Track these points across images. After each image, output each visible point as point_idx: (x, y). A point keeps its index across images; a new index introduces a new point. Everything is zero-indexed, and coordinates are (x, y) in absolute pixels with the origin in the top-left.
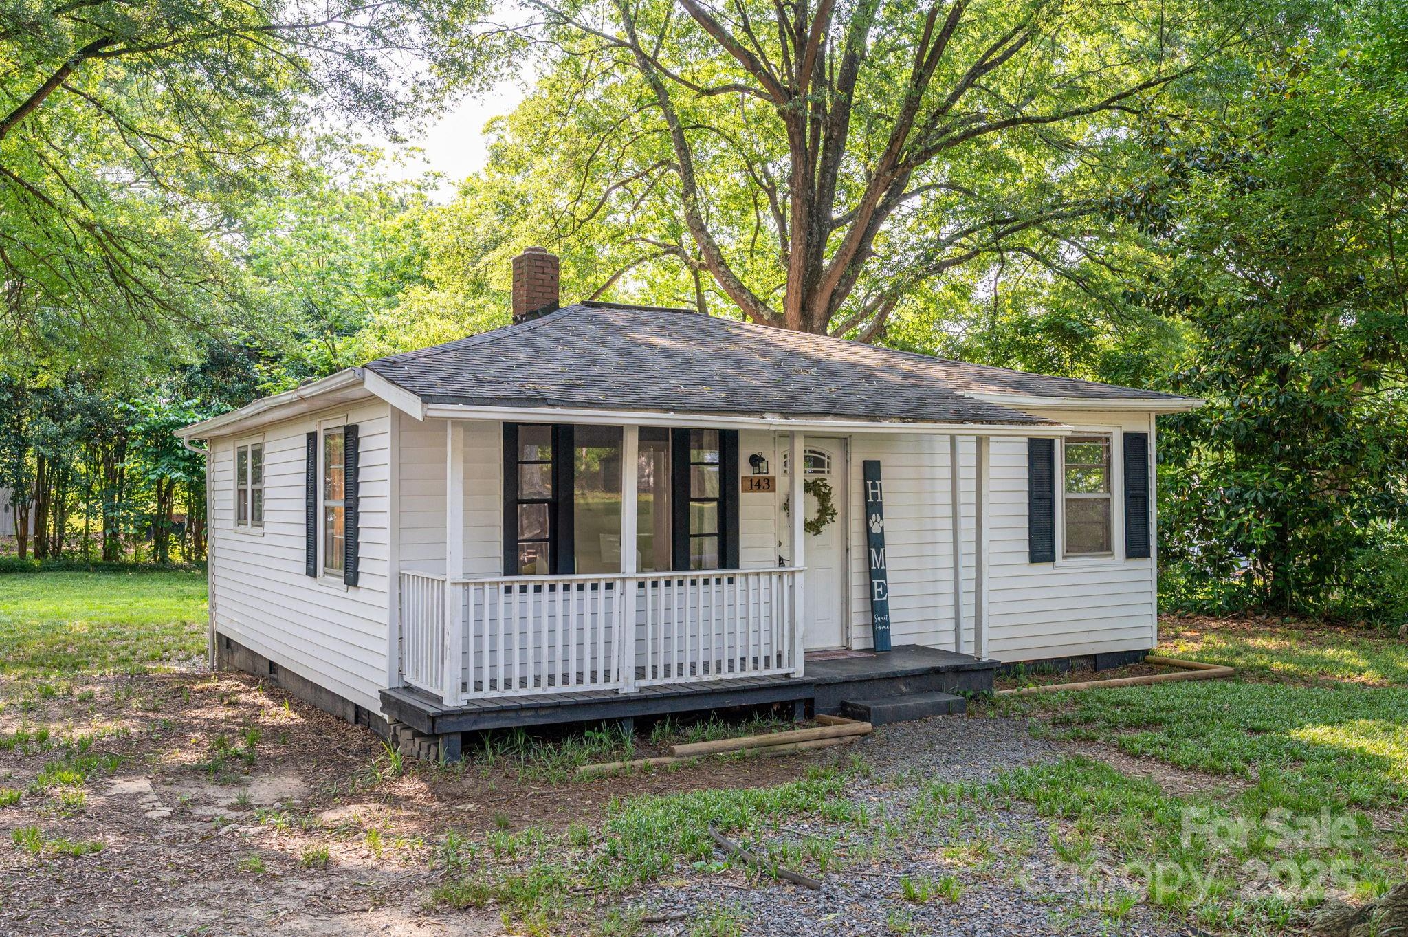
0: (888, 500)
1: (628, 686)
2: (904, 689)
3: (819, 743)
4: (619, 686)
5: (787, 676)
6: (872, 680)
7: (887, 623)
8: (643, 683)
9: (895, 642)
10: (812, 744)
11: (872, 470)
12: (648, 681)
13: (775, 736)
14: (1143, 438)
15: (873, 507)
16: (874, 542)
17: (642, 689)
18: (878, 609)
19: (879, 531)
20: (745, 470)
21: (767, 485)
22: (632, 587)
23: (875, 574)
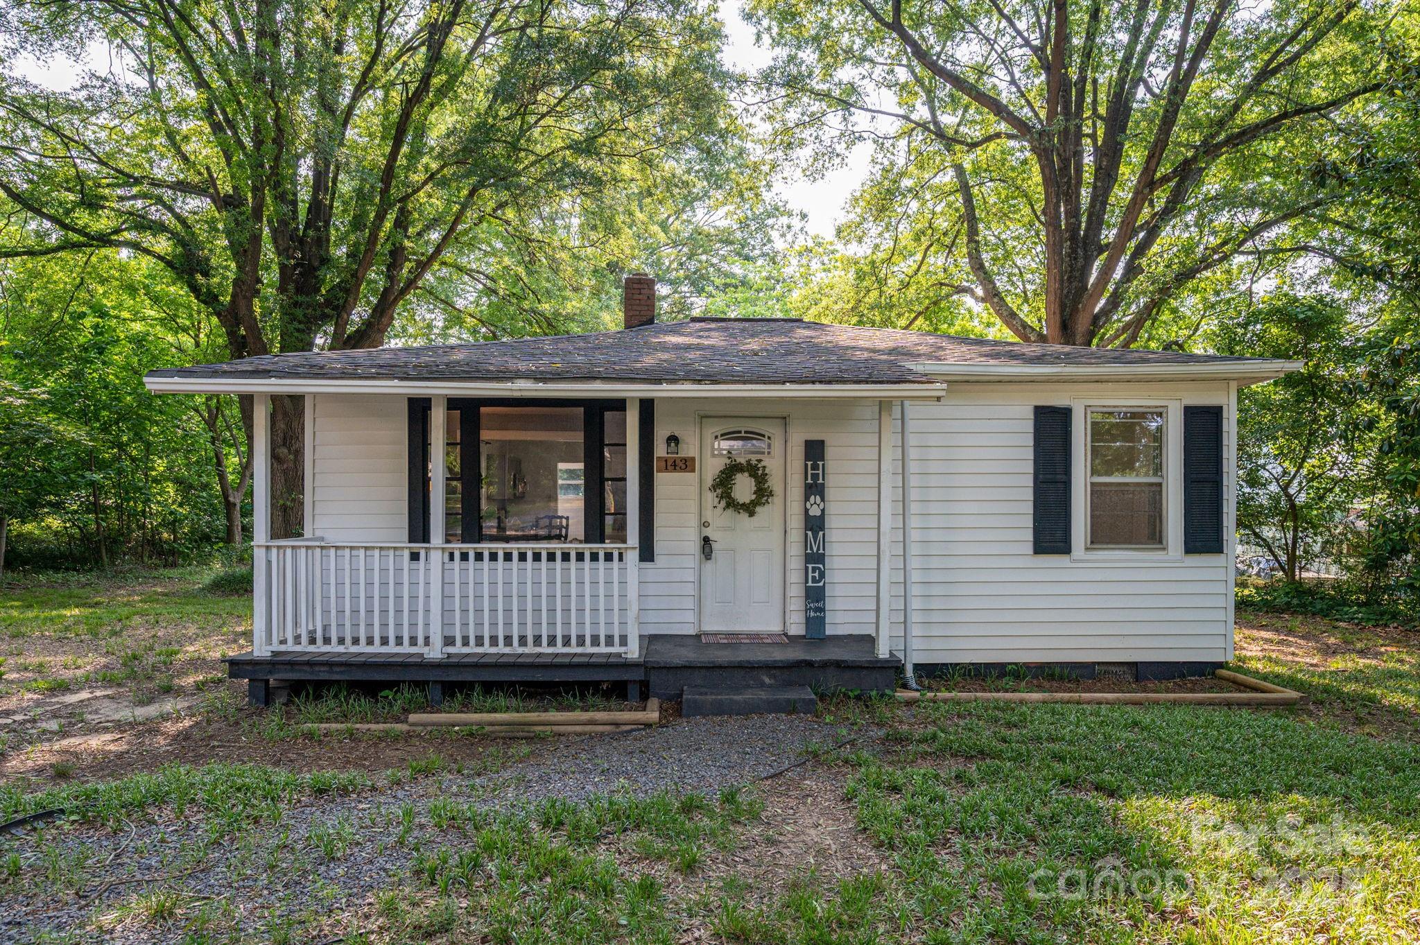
0: (833, 483)
1: (435, 652)
2: (767, 680)
3: (588, 728)
4: (425, 650)
5: (619, 655)
6: (720, 667)
7: (822, 610)
8: (451, 650)
9: (829, 631)
10: (578, 729)
11: (815, 451)
12: (458, 649)
13: (533, 716)
14: (1215, 414)
15: (814, 488)
16: (815, 525)
17: (449, 655)
18: (815, 596)
19: (818, 513)
20: (660, 450)
21: (686, 465)
22: (436, 557)
23: (815, 558)
